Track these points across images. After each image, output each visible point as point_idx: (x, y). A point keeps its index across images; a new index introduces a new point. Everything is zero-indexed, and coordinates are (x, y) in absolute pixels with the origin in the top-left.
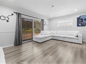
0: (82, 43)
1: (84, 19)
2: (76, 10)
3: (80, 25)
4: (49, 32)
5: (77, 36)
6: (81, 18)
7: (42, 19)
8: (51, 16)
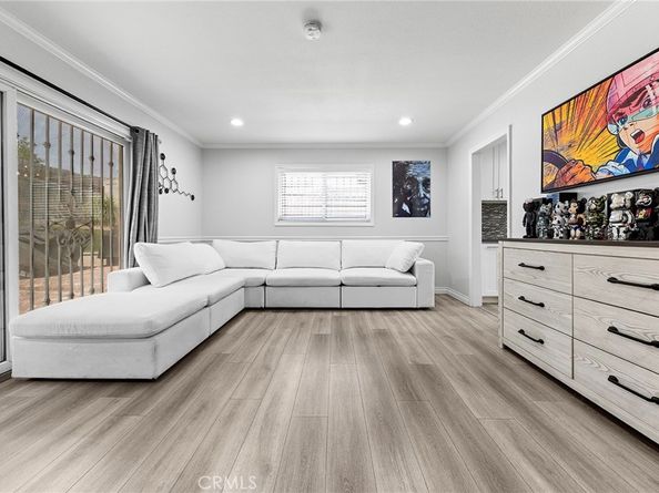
0: (433, 305)
1: (420, 179)
2: (405, 122)
3: (405, 207)
4: (207, 256)
5: (411, 271)
6: (411, 172)
7: (134, 131)
8: (237, 122)
